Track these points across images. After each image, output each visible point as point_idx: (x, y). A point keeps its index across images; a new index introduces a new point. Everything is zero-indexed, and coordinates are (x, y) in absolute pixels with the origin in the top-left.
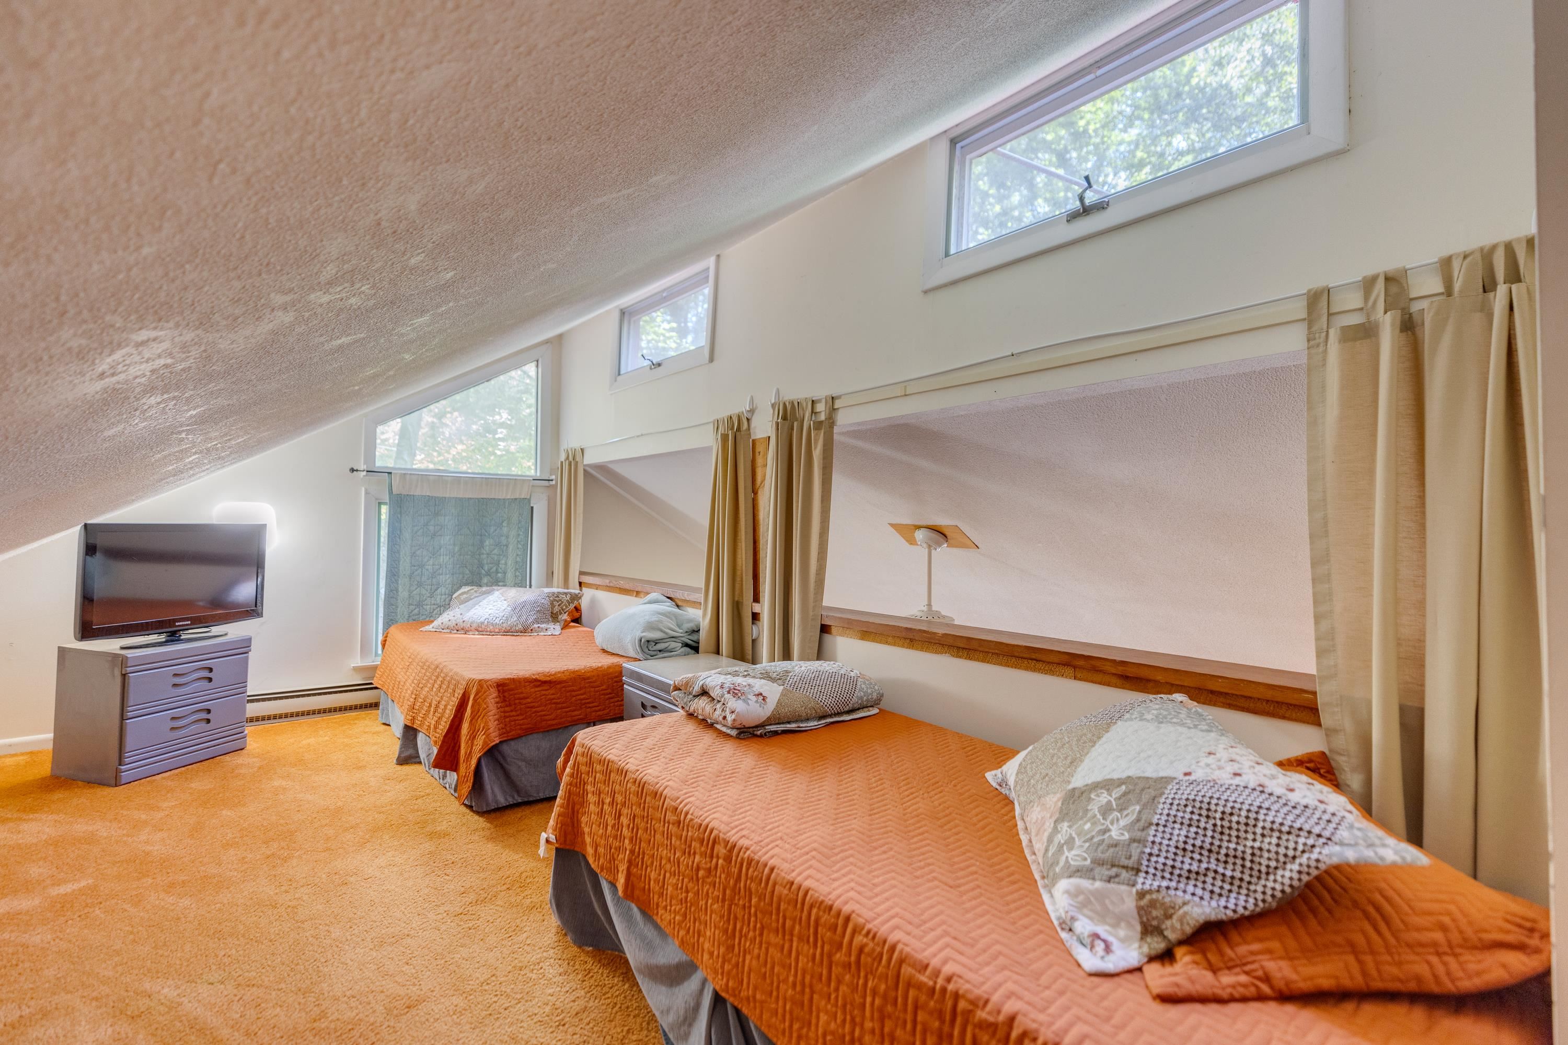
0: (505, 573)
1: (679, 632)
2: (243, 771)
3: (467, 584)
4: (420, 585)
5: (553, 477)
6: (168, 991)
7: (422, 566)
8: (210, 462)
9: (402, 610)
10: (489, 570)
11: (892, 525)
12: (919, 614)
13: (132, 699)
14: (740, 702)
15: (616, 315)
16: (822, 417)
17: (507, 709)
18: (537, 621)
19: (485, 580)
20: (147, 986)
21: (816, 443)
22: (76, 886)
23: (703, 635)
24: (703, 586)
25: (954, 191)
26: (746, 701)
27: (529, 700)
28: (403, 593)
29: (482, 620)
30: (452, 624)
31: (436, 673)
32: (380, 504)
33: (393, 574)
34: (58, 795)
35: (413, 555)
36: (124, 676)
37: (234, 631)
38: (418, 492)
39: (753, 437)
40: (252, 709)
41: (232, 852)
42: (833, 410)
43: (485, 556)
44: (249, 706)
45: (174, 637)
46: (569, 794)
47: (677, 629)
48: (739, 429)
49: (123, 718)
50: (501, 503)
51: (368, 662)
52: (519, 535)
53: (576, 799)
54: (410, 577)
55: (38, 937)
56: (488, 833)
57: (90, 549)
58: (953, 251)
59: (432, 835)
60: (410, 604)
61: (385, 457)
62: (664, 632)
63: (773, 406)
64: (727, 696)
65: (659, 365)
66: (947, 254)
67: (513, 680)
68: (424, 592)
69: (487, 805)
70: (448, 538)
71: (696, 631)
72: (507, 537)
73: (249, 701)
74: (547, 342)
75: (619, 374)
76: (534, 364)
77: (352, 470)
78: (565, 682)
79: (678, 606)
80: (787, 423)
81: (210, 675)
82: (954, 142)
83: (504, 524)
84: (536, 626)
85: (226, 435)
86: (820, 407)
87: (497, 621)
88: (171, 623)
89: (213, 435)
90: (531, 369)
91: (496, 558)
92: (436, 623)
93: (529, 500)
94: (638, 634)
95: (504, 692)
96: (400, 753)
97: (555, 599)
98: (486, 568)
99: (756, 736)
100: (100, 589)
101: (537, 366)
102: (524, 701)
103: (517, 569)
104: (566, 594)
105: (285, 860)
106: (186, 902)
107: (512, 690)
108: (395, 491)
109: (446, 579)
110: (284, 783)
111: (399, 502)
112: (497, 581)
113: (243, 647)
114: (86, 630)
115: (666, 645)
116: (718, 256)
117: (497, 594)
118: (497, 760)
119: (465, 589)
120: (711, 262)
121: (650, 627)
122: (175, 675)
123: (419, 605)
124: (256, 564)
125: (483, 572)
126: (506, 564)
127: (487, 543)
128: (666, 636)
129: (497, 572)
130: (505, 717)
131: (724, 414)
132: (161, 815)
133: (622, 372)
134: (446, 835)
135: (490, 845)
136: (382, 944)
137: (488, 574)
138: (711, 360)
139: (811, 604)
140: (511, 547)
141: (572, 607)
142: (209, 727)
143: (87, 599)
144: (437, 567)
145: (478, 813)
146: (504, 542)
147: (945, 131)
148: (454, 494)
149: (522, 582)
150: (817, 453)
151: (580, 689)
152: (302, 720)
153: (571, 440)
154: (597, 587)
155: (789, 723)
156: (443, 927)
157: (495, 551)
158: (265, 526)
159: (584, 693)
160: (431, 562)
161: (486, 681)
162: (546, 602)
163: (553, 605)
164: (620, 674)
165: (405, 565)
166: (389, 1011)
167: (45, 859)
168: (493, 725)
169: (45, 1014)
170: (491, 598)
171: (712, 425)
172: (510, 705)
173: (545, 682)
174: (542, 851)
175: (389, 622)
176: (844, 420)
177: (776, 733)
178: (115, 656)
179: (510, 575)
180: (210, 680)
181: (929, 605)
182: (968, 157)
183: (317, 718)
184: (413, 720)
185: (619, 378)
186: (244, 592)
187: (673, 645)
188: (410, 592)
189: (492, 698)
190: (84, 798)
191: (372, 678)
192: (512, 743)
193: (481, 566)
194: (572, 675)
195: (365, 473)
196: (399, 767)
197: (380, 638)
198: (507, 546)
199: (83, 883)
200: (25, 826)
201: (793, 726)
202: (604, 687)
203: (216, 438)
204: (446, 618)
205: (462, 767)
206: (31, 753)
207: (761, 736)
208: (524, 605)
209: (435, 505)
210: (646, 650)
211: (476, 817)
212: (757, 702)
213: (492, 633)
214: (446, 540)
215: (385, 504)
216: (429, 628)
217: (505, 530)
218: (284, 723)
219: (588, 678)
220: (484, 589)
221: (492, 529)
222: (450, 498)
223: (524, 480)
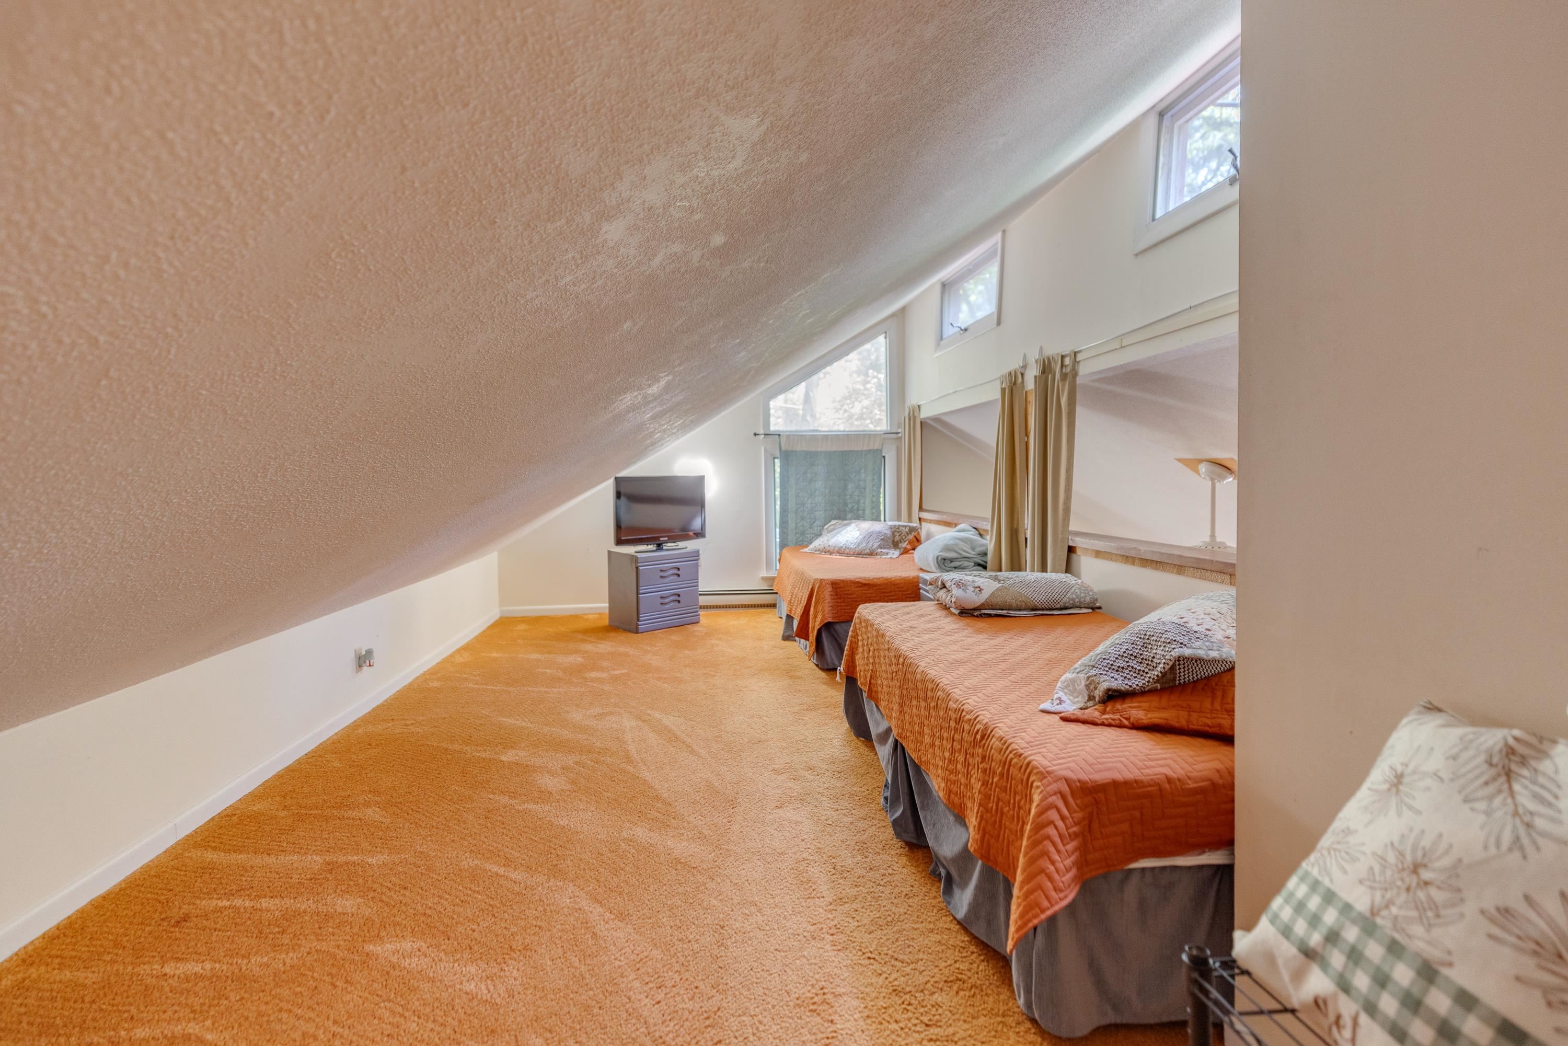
0: (864, 510)
1: (972, 554)
2: (697, 634)
3: (835, 519)
4: (803, 519)
5: (900, 430)
6: (657, 715)
7: (803, 504)
8: (668, 437)
9: (791, 537)
10: (852, 507)
11: (1180, 460)
12: (1201, 544)
13: (641, 583)
14: (960, 590)
15: (938, 288)
16: (1068, 370)
17: (839, 601)
18: (880, 547)
19: (849, 516)
20: (649, 712)
21: (1063, 393)
22: (621, 672)
23: (990, 557)
24: (990, 517)
25: (1161, 159)
26: (964, 590)
27: (854, 596)
28: (792, 525)
29: (841, 545)
30: (821, 547)
31: (801, 576)
32: (774, 458)
33: (784, 511)
34: (612, 634)
35: (797, 496)
36: (637, 568)
37: (690, 545)
38: (798, 449)
39: (1026, 389)
40: (703, 600)
41: (688, 669)
42: (1075, 362)
43: (848, 497)
44: (700, 597)
45: (659, 547)
46: (851, 642)
47: (970, 551)
48: (1015, 383)
49: (638, 594)
50: (859, 454)
51: (772, 574)
52: (874, 480)
53: (854, 645)
54: (796, 513)
55: (607, 687)
56: (825, 680)
57: (618, 495)
58: (1159, 214)
59: (791, 677)
60: (796, 533)
61: (777, 424)
62: (958, 553)
63: (1036, 361)
64: (953, 586)
65: (966, 330)
66: (1154, 219)
67: (843, 581)
68: (805, 524)
69: (827, 664)
70: (820, 483)
71: (985, 554)
72: (865, 481)
73: (700, 595)
74: (893, 315)
75: (942, 339)
76: (883, 335)
77: (755, 434)
78: (879, 585)
79: (981, 535)
80: (1044, 376)
81: (678, 572)
82: (1161, 115)
83: (863, 470)
84: (879, 550)
85: (670, 421)
86: (1067, 361)
87: (852, 546)
88: (657, 538)
89: (664, 422)
90: (881, 339)
91: (857, 498)
92: (811, 546)
93: (881, 451)
94: (937, 553)
95: (836, 588)
96: (784, 632)
97: (895, 530)
98: (850, 506)
99: (974, 616)
100: (626, 520)
101: (886, 338)
102: (850, 596)
103: (872, 508)
104: (905, 526)
105: (713, 676)
106: (666, 685)
107: (842, 588)
108: (783, 449)
109: (820, 514)
110: (717, 642)
111: (787, 456)
112: (859, 517)
113: (696, 555)
114: (619, 542)
115: (961, 563)
116: (1004, 231)
117: (853, 525)
118: (833, 635)
119: (833, 522)
120: (998, 237)
121: (947, 548)
122: (661, 571)
123: (803, 533)
124: (700, 504)
125: (848, 509)
126: (864, 503)
127: (850, 486)
128: (959, 556)
129: (858, 510)
130: (837, 606)
131: (1005, 371)
132: (657, 649)
133: (945, 336)
134: (800, 678)
135: (824, 687)
136: (753, 717)
137: (851, 511)
138: (999, 323)
139: (1060, 528)
140: (868, 490)
141: (911, 537)
142: (679, 605)
143: (618, 527)
144: (814, 505)
145: (821, 669)
146: (863, 486)
147: (1154, 107)
148: (824, 449)
149: (877, 519)
150: (1064, 401)
151: (891, 592)
152: (733, 610)
153: (913, 399)
154: (931, 521)
155: (1002, 610)
156: (785, 716)
157: (856, 493)
158: (703, 477)
159: (894, 595)
160: (809, 502)
161: (825, 580)
162: (889, 532)
163: (894, 536)
164: (918, 583)
165: (792, 504)
166: (750, 741)
167: (608, 660)
168: (827, 609)
169: (612, 713)
170: (849, 528)
171: (999, 381)
172: (840, 598)
173: (865, 585)
174: (838, 679)
175: (783, 545)
176: (1086, 370)
177: (990, 616)
178: (633, 556)
179: (868, 512)
180: (679, 575)
181: (1213, 536)
182: (1176, 125)
183: (741, 610)
184: (790, 611)
185: (942, 343)
186: (697, 524)
187: (966, 564)
188: (797, 524)
189: (828, 591)
190: (623, 636)
191: (772, 586)
192: (843, 625)
193: (846, 504)
194: (886, 582)
195: (763, 436)
196: (783, 642)
197: (778, 557)
198: (865, 488)
199: (624, 672)
200: (599, 645)
201: (1004, 612)
202: (909, 592)
203: (665, 424)
204: (818, 543)
205: (810, 638)
206: (600, 614)
207: (977, 616)
208: (870, 535)
209: (810, 457)
210: (943, 566)
211: (821, 672)
212: (974, 591)
213: (848, 555)
214: (819, 484)
215: (777, 458)
216: (806, 550)
217: (863, 476)
218: (722, 611)
219: (897, 584)
220: (845, 522)
221: (853, 475)
222: (821, 452)
223: (876, 435)
